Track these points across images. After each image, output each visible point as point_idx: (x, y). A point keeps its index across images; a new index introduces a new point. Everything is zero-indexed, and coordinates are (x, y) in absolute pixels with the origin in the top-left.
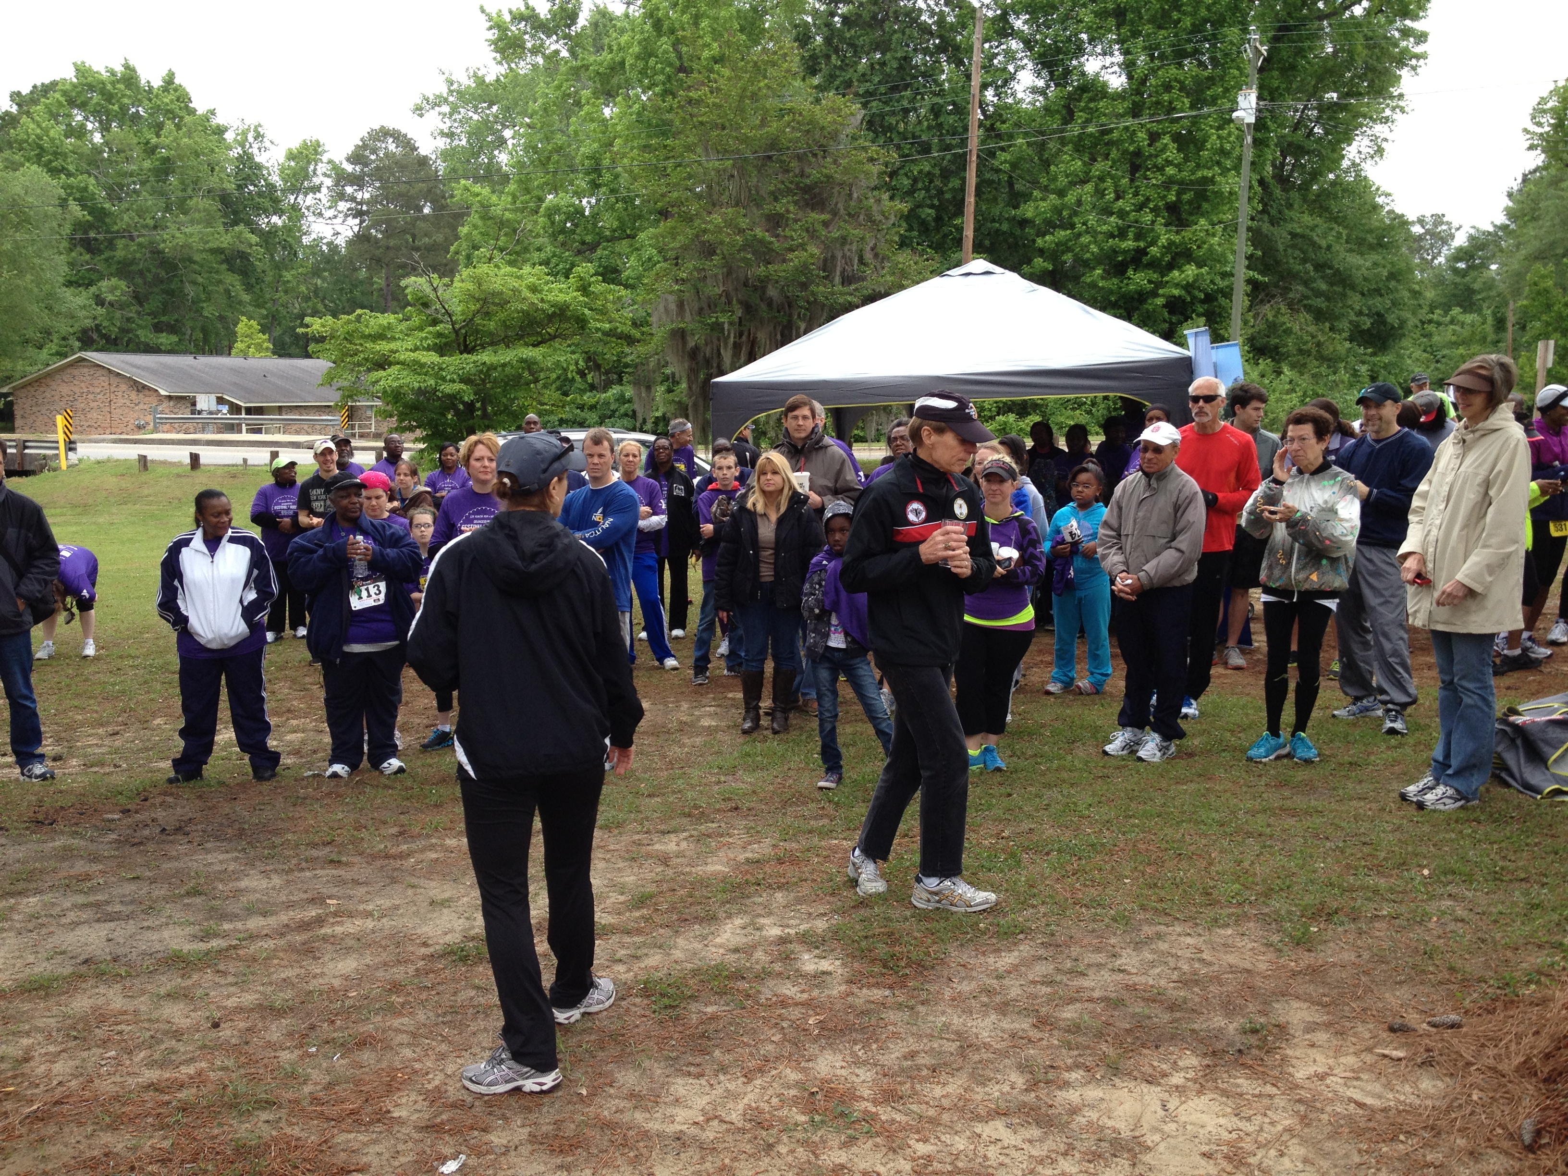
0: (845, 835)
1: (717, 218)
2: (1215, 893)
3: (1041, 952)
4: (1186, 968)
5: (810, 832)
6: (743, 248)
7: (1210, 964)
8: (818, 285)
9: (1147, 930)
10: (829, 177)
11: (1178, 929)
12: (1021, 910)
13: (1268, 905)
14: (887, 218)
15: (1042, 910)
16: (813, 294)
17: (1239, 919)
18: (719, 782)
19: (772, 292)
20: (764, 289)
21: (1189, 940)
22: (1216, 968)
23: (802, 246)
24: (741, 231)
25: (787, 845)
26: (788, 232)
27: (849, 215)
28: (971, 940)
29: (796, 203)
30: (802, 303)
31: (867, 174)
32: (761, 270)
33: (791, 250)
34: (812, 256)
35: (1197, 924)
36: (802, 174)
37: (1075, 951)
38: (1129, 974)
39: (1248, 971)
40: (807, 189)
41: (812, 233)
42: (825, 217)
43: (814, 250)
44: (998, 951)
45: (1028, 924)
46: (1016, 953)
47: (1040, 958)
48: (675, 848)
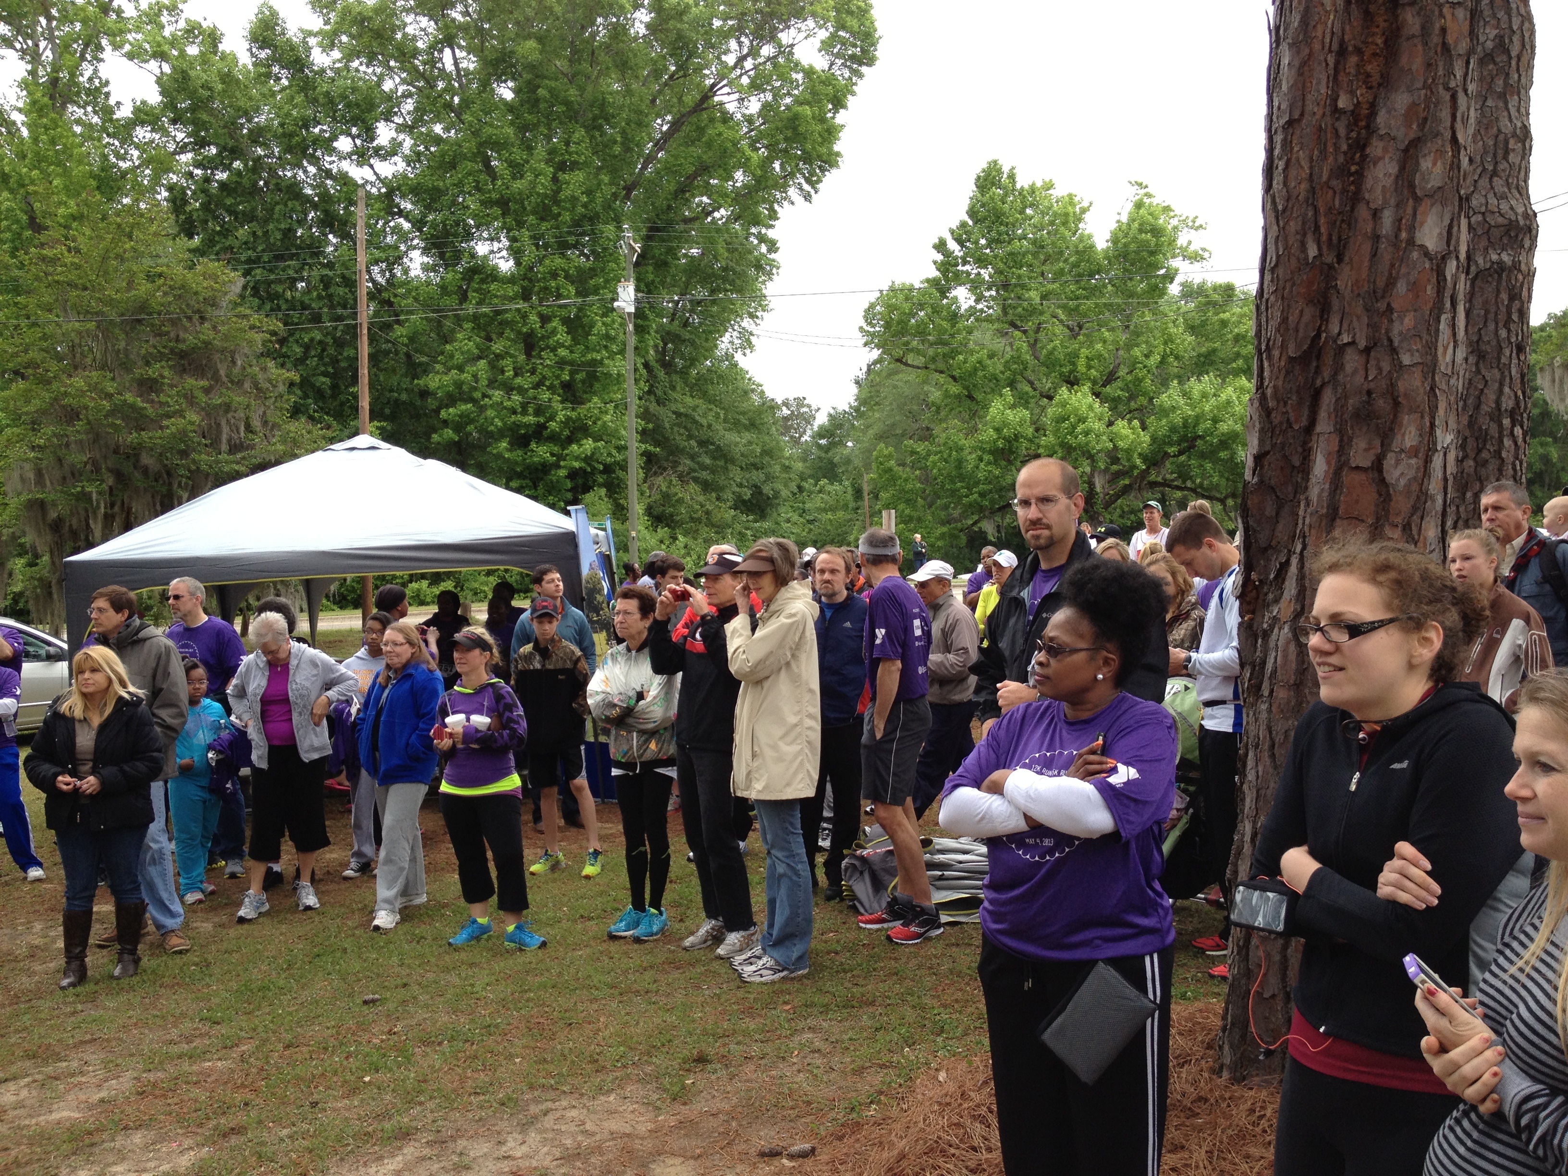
0: (220, 1054)
1: (78, 382)
2: (601, 1059)
3: (427, 1152)
4: (568, 1142)
5: (180, 1057)
6: (112, 413)
7: (593, 1134)
8: (200, 453)
9: (534, 1109)
10: (207, 343)
11: (564, 1103)
12: (407, 1110)
13: (650, 1063)
14: (275, 386)
15: (431, 1105)
16: (194, 461)
17: (620, 1084)
18: (75, 1013)
19: (146, 460)
20: (137, 456)
21: (574, 1113)
22: (598, 1138)
23: (180, 413)
24: (109, 396)
25: (152, 1077)
26: (163, 398)
27: (232, 382)
28: (352, 1152)
29: (170, 367)
30: (182, 472)
31: (250, 342)
32: (133, 438)
33: (168, 416)
34: (192, 423)
35: (582, 1095)
36: (177, 340)
37: (462, 1143)
38: (514, 1158)
39: (628, 1135)
40: (183, 355)
41: (191, 399)
42: (204, 383)
43: (193, 416)
44: (380, 1158)
45: (414, 1124)
46: (400, 1158)
47: (423, 1159)
48: (14, 1098)
